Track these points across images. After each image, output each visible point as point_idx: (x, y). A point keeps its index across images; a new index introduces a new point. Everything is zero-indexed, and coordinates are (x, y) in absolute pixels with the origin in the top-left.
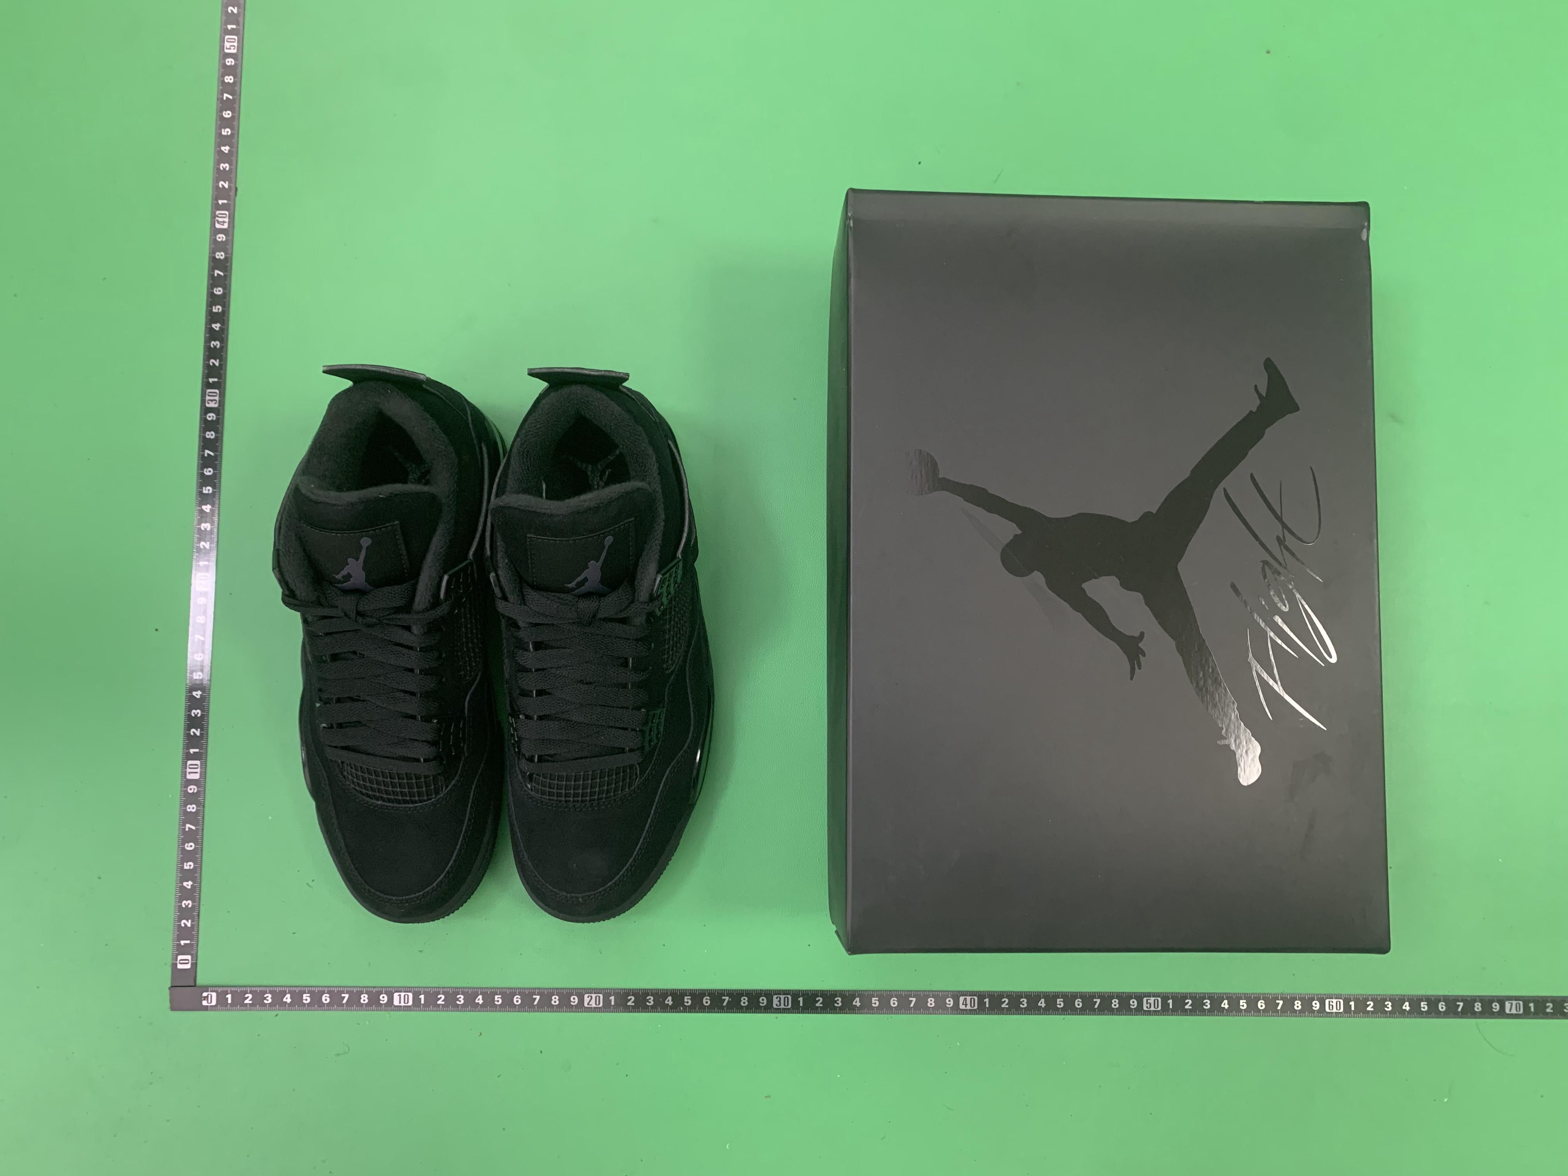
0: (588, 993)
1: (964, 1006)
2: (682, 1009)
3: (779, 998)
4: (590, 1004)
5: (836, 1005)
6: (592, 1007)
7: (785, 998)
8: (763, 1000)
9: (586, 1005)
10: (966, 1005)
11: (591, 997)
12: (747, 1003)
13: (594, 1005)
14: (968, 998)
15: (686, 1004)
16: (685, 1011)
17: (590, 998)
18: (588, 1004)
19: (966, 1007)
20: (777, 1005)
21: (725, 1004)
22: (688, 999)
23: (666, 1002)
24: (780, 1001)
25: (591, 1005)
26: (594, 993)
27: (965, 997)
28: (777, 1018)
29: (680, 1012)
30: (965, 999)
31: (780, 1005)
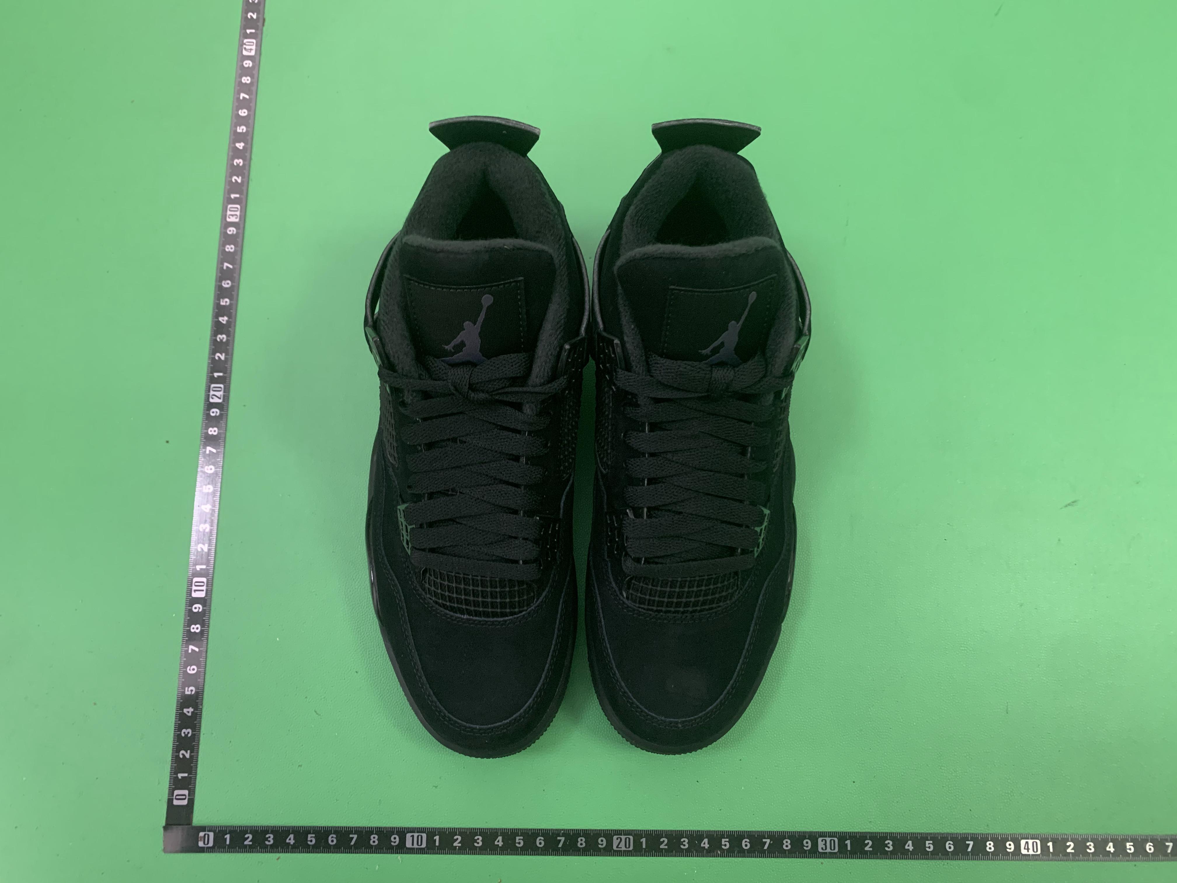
0: (616, 835)
1: (1026, 850)
2: (719, 852)
3: (824, 841)
4: (619, 846)
5: (887, 849)
6: (621, 851)
7: (831, 840)
8: (807, 843)
9: (615, 848)
10: (1028, 849)
11: (621, 839)
12: (789, 847)
13: (624, 848)
14: (1030, 842)
15: (723, 847)
16: (722, 856)
17: (619, 839)
18: (617, 847)
19: (1028, 851)
20: (822, 848)
21: (766, 847)
22: (725, 841)
23: (702, 845)
24: (825, 844)
25: (621, 848)
26: (624, 835)
27: (1027, 840)
28: (822, 863)
29: (717, 856)
30: (1027, 843)
31: (826, 849)
